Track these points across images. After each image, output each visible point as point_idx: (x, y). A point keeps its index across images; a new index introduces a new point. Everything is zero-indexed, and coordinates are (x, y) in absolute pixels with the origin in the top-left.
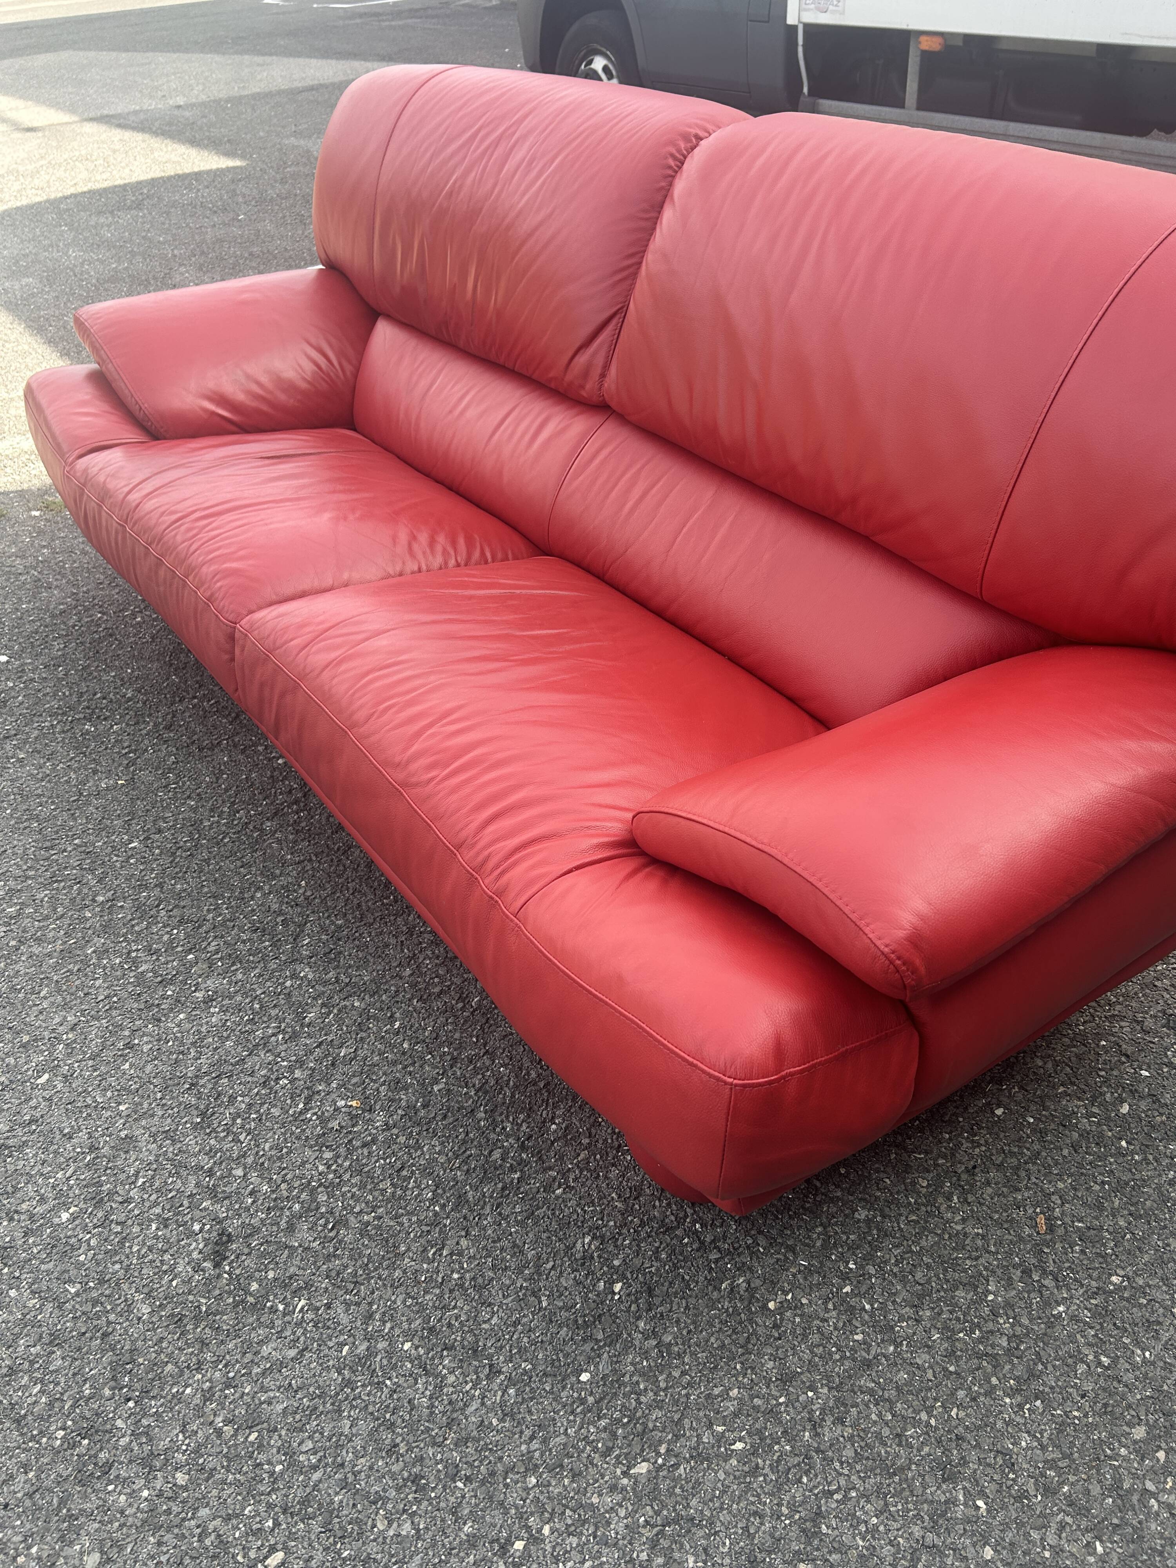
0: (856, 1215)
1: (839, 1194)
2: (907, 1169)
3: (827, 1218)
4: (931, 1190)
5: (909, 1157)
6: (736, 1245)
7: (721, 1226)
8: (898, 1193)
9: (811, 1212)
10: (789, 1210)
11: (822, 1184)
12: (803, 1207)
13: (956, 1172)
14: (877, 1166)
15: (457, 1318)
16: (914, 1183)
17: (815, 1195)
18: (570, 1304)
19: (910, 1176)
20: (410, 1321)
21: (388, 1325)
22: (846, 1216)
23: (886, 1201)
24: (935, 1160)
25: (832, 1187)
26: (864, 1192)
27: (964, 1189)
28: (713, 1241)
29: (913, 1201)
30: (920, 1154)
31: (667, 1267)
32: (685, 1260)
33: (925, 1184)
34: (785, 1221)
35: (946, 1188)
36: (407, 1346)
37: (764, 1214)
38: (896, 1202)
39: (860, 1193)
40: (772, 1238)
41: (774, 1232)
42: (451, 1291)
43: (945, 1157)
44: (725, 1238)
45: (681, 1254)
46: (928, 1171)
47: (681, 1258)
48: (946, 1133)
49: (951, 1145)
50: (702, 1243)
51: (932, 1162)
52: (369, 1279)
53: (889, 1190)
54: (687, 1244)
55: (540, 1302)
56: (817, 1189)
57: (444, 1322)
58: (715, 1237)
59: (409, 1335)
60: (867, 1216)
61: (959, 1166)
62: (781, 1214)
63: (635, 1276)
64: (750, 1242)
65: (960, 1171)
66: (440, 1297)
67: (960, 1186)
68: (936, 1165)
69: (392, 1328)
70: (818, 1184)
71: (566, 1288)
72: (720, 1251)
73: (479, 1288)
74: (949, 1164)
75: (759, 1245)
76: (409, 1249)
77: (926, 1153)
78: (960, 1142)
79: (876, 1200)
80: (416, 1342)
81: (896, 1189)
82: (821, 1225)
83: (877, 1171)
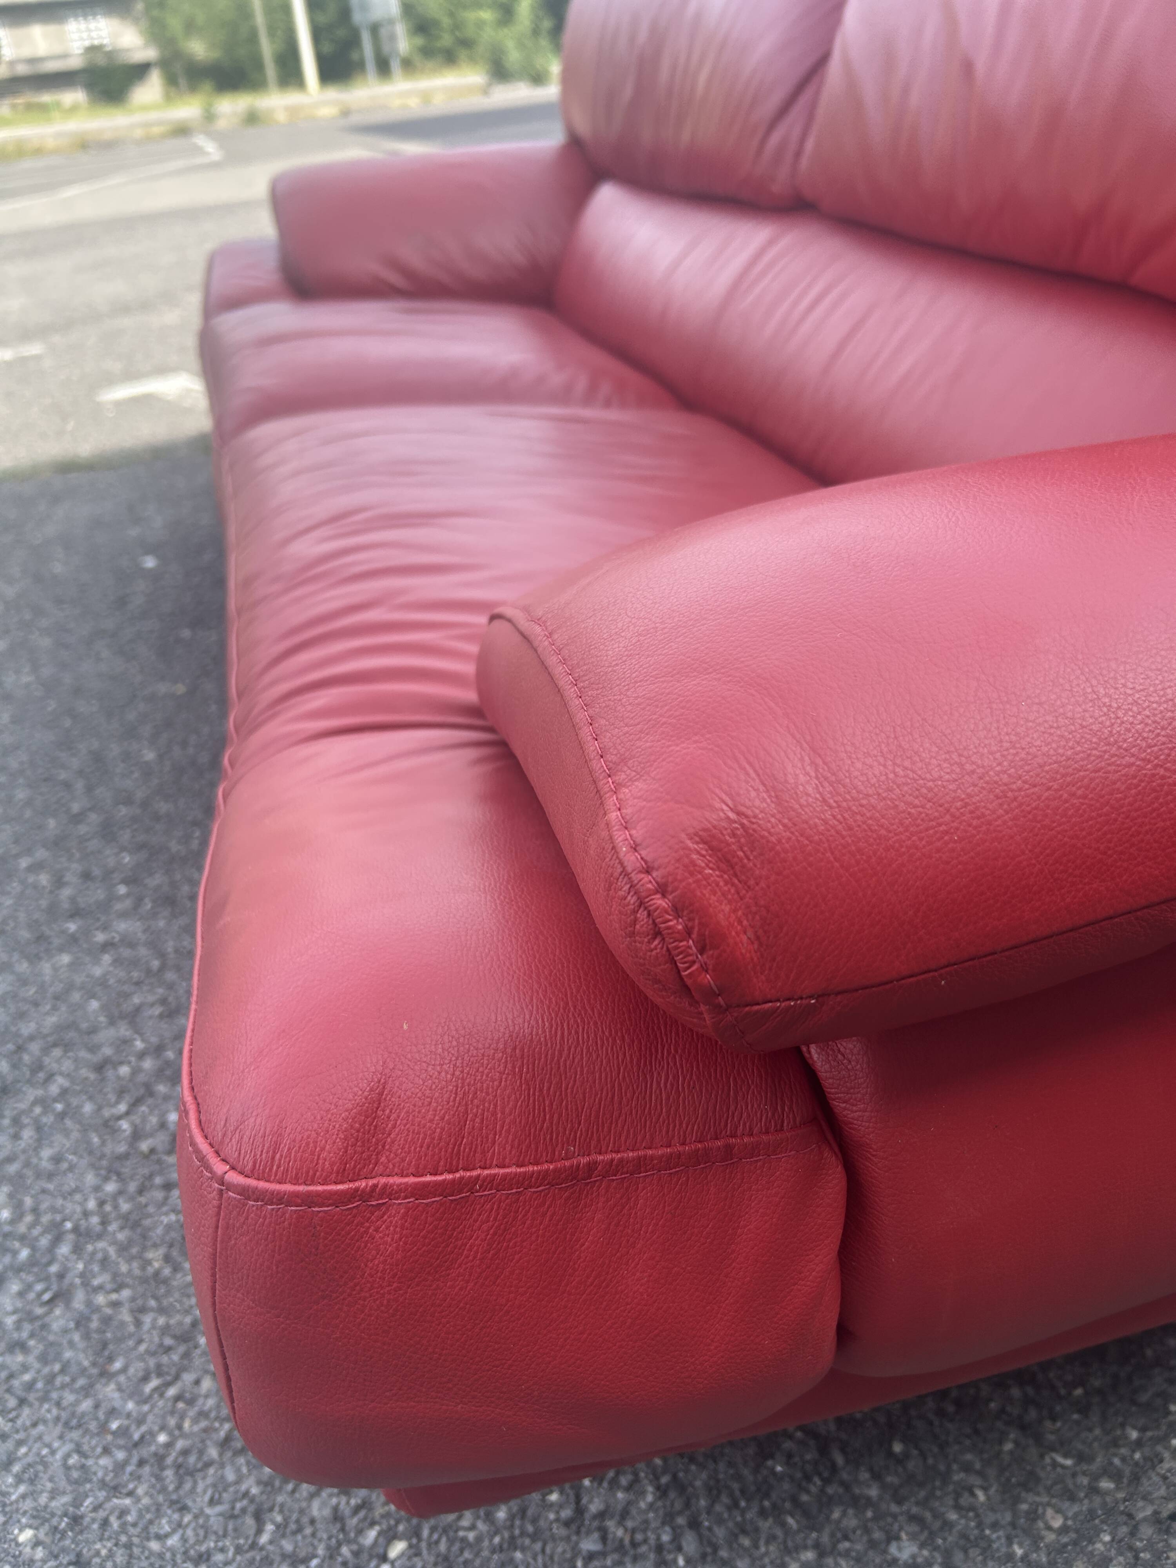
0: (893, 1549)
1: (873, 1492)
2: (1031, 1482)
3: (832, 1535)
4: (1065, 1540)
5: (1042, 1456)
6: (639, 1537)
7: (628, 1489)
8: (995, 1526)
9: (806, 1514)
10: (767, 1495)
11: (847, 1461)
12: (794, 1500)
13: (1130, 1516)
14: (969, 1457)
15: (123, 1513)
16: (1034, 1516)
17: (827, 1481)
18: (302, 1554)
19: (1031, 1497)
20: (54, 1494)
21: (22, 1489)
22: (873, 1544)
23: (964, 1536)
24: (1096, 1478)
25: (864, 1475)
26: (924, 1503)
27: (1137, 1558)
28: (602, 1515)
29: (1019, 1552)
30: (1066, 1456)
31: (497, 1540)
32: (534, 1537)
33: (1057, 1523)
34: (749, 1516)
35: (1099, 1546)
36: (26, 1536)
37: (714, 1490)
38: (983, 1544)
39: (917, 1503)
40: (711, 1544)
41: (720, 1533)
42: (141, 1463)
43: (1116, 1477)
44: (624, 1515)
45: (534, 1521)
46: (1072, 1498)
47: (530, 1529)
48: (1134, 1427)
49: (1137, 1456)
50: (580, 1511)
51: (1085, 1481)
52: (45, 1398)
53: (977, 1516)
54: (552, 1505)
55: (259, 1531)
56: (834, 1468)
57: (102, 1514)
58: (608, 1507)
59: (39, 1517)
60: (914, 1557)
61: (1140, 1504)
62: (748, 1500)
63: (435, 1536)
64: (666, 1538)
65: (1140, 1516)
66: (120, 1467)
67: (1131, 1548)
68: (1093, 1490)
69: (24, 1497)
70: (839, 1460)
71: (312, 1522)
72: (604, 1539)
73: (183, 1471)
74: (1121, 1495)
75: (679, 1549)
76: (124, 1370)
77: (1081, 1458)
78: (1157, 1455)
79: (942, 1529)
80: (42, 1535)
81: (990, 1518)
82: (817, 1546)
83: (967, 1468)
